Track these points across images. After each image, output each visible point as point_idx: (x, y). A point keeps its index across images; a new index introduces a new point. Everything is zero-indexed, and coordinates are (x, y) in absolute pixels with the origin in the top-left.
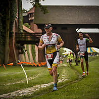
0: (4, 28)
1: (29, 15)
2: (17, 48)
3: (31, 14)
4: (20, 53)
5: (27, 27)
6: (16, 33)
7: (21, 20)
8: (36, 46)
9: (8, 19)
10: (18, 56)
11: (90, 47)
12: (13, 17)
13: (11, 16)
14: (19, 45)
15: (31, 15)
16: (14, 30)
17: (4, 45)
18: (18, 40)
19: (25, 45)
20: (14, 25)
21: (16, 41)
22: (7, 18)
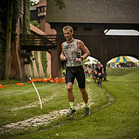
0: (5, 28)
1: (39, 10)
2: (22, 56)
3: (40, 7)
4: (25, 63)
5: (35, 25)
6: (21, 35)
7: (28, 17)
8: (47, 53)
9: (10, 16)
10: (23, 66)
11: (123, 55)
12: (16, 12)
13: (14, 11)
14: (25, 51)
15: (41, 10)
16: (18, 31)
17: (4, 52)
18: (23, 44)
19: (33, 52)
20: (18, 24)
21: (20, 45)
22: (8, 14)
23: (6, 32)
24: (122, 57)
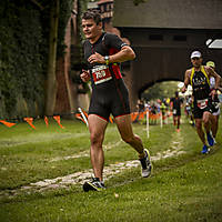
0: (46, 35)
1: (102, 8)
2: (75, 81)
4: (79, 92)
6: (72, 47)
9: (55, 17)
10: (75, 97)
14: (78, 73)
16: (68, 41)
17: (45, 73)
20: (68, 30)
22: (53, 14)
23: (48, 41)
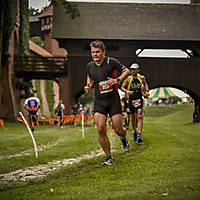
2: (18, 87)
3: (45, 18)
4: (22, 97)
5: (37, 44)
7: (26, 31)
8: (55, 84)
11: (164, 86)
12: (8, 23)
13: (6, 22)
14: (21, 80)
16: (11, 51)
18: (19, 70)
19: (33, 81)
21: (15, 72)
24: (162, 89)
